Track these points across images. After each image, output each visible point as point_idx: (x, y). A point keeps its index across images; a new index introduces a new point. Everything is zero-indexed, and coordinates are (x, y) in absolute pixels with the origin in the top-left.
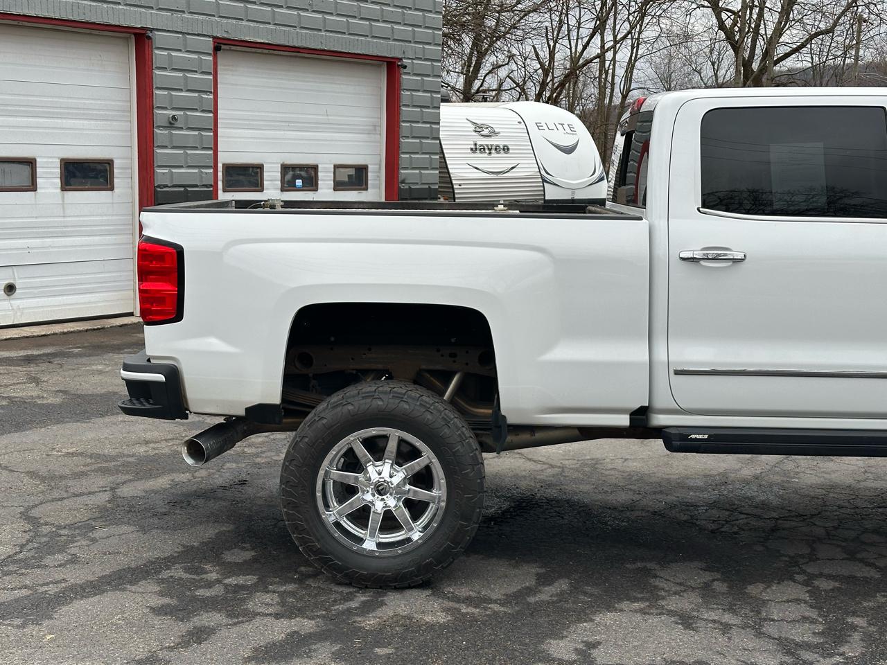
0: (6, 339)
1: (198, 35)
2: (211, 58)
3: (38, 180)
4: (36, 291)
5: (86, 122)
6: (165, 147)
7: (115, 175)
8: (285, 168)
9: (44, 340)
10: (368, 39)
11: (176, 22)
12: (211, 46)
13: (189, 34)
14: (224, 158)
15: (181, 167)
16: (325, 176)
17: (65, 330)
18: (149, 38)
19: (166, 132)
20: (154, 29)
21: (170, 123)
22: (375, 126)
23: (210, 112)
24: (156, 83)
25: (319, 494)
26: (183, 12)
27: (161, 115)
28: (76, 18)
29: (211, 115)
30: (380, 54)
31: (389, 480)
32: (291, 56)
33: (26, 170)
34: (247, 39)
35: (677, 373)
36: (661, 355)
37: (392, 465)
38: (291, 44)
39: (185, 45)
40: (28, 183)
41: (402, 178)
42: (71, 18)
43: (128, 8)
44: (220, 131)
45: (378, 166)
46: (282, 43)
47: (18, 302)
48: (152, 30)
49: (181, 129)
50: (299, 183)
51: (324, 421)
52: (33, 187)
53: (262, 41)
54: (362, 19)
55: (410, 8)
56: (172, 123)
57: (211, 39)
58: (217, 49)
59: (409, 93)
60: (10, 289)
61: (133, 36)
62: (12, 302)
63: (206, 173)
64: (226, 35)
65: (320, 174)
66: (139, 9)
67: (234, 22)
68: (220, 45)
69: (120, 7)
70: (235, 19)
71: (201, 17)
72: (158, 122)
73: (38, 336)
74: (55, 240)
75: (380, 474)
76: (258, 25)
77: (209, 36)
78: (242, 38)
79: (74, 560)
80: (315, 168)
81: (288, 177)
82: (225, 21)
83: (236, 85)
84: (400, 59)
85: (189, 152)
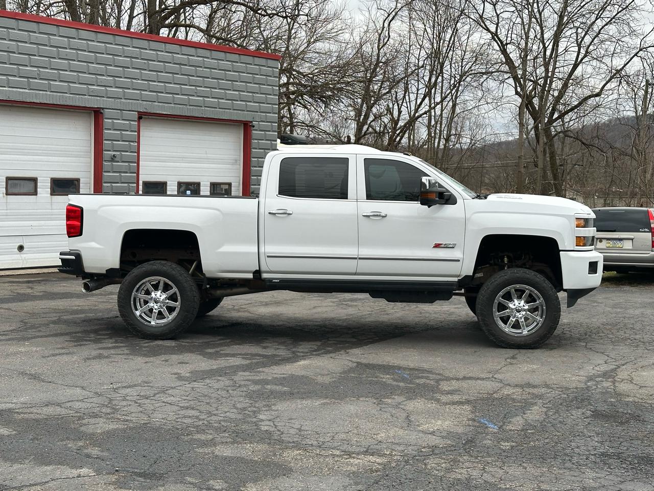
0: (18, 275)
1: (129, 111)
2: (136, 123)
3: (38, 189)
4: (35, 250)
5: (66, 158)
6: (109, 172)
7: (81, 187)
8: (180, 184)
9: (38, 275)
10: (231, 111)
11: (117, 104)
12: (137, 116)
13: (124, 110)
14: (143, 178)
15: (118, 183)
16: (204, 189)
17: (50, 271)
18: (101, 113)
19: (110, 164)
20: (104, 108)
21: (112, 159)
22: (236, 160)
23: (135, 152)
24: (105, 137)
25: (132, 302)
26: (121, 98)
27: (107, 154)
28: (62, 103)
29: (136, 154)
30: (238, 119)
31: (159, 297)
32: (184, 121)
33: (32, 184)
34: (158, 112)
35: (268, 257)
36: (262, 250)
37: (161, 292)
38: (184, 115)
39: (122, 117)
40: (33, 191)
41: (252, 191)
42: (59, 103)
43: (90, 97)
44: (141, 163)
45: (238, 184)
46: (178, 114)
47: (25, 255)
48: (103, 109)
49: (118, 162)
50: (188, 192)
51: (134, 274)
52: (35, 193)
53: (166, 113)
54: (227, 100)
55: (257, 93)
56: (113, 159)
57: (137, 113)
58: (140, 118)
59: (256, 141)
60: (21, 248)
61: (93, 112)
62: (22, 255)
63: (132, 186)
64: (145, 111)
65: (201, 188)
66: (96, 98)
67: (150, 103)
68: (141, 116)
69: (86, 97)
70: (151, 101)
71: (131, 101)
72: (105, 158)
73: (35, 274)
74: (47, 222)
75: (156, 295)
76: (165, 104)
77: (136, 111)
78: (155, 112)
79: (40, 331)
80: (198, 184)
81: (182, 189)
82: (145, 103)
83: (152, 137)
84: (251, 122)
85: (122, 174)
